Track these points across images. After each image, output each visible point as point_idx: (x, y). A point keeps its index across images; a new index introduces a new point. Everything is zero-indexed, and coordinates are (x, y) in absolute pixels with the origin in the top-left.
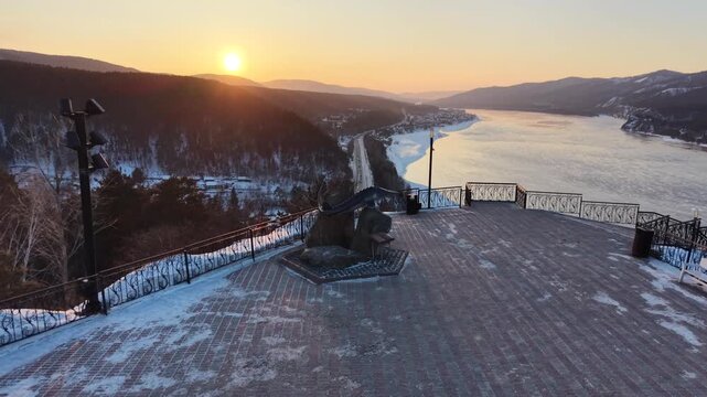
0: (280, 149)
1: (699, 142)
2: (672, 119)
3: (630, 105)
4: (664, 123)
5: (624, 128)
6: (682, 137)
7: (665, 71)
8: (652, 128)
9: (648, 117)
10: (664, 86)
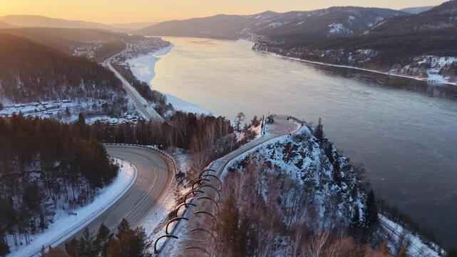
0: (82, 80)
1: (289, 56)
2: (275, 43)
3: (255, 33)
4: (272, 46)
5: (253, 48)
6: (281, 54)
7: (269, 11)
8: (267, 49)
9: (264, 42)
10: (270, 21)
